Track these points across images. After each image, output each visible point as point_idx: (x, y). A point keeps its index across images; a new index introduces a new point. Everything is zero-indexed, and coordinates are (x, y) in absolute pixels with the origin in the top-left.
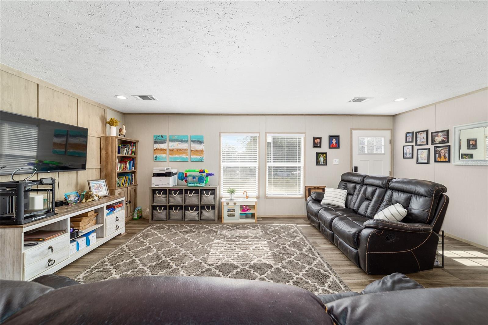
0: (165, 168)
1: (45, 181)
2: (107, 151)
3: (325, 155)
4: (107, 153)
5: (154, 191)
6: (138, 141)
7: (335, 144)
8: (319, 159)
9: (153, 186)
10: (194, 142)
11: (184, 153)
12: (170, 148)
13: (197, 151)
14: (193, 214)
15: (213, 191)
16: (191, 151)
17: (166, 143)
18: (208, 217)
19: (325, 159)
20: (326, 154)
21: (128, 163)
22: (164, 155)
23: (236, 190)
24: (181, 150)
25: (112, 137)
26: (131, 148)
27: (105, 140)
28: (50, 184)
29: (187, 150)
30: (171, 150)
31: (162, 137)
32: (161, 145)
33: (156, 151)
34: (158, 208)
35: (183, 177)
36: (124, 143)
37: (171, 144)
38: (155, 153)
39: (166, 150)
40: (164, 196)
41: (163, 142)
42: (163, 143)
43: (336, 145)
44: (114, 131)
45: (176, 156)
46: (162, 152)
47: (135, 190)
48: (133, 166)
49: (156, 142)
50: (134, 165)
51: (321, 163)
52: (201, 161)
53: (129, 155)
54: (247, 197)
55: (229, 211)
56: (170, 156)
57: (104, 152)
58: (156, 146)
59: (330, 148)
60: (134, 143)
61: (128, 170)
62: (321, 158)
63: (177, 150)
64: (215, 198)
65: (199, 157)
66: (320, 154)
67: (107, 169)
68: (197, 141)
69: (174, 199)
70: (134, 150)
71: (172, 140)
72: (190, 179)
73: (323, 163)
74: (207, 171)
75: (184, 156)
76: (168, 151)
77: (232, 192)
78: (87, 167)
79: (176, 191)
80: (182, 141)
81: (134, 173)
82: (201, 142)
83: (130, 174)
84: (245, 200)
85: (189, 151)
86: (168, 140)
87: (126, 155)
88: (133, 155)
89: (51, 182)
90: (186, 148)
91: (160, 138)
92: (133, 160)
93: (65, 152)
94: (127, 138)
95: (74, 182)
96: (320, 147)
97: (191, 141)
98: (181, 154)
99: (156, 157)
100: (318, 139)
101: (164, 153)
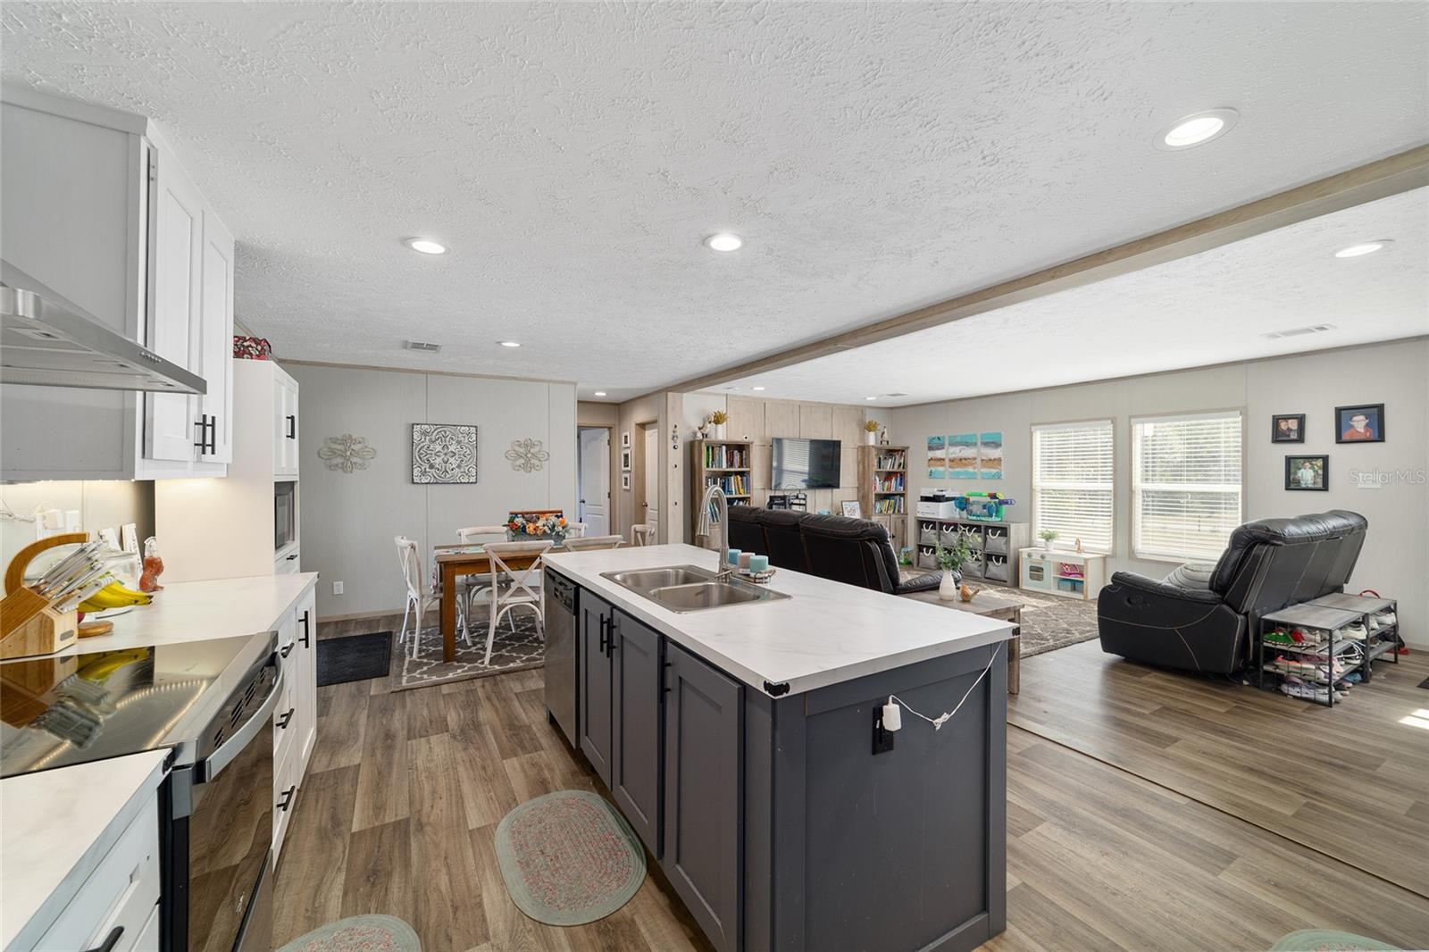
0: (936, 490)
1: (800, 496)
2: (863, 464)
3: (1320, 463)
4: (864, 468)
5: (922, 523)
6: (908, 448)
7: (1362, 430)
8: (1296, 473)
9: (919, 515)
10: (986, 444)
11: (972, 465)
12: (951, 456)
13: (990, 460)
14: (972, 565)
15: (1004, 531)
16: (982, 460)
17: (943, 448)
18: (995, 574)
19: (1320, 472)
20: (1325, 459)
21: (893, 480)
22: (941, 469)
23: (1061, 534)
24: (965, 459)
25: (869, 446)
26: (899, 460)
27: (864, 450)
28: (804, 499)
29: (975, 459)
30: (952, 461)
31: (939, 438)
32: (937, 452)
33: (932, 462)
34: (925, 549)
35: (963, 503)
36: (891, 453)
37: (952, 450)
38: (929, 466)
39: (943, 460)
40: (933, 531)
41: (941, 447)
42: (940, 449)
43: (1366, 431)
44: (872, 439)
45: (959, 469)
46: (939, 463)
47: (903, 521)
48: (901, 485)
49: (930, 448)
50: (903, 481)
51: (1303, 486)
52: (998, 476)
53: (896, 469)
54: (1079, 550)
55: (1032, 569)
56: (950, 470)
57: (861, 467)
58: (931, 454)
59: (1339, 440)
60: (902, 451)
61: (893, 490)
62: (1302, 470)
63: (961, 460)
64: (1007, 543)
65: (994, 471)
66: (1302, 461)
67: (864, 489)
68: (992, 443)
69: (946, 537)
70: (902, 461)
71: (953, 444)
72: (976, 509)
73: (1310, 486)
74: (1001, 496)
75: (970, 469)
76: (947, 461)
77: (1049, 537)
78: (841, 485)
79: (948, 525)
80: (967, 444)
81: (902, 495)
82: (997, 445)
83: (897, 497)
84: (1075, 554)
85: (979, 461)
86: (947, 444)
87: (891, 470)
88: (901, 469)
89: (803, 497)
90: (973, 456)
91: (936, 441)
92: (901, 476)
93: (832, 465)
94: (892, 445)
95: (830, 501)
96: (1301, 439)
97: (982, 443)
98: (966, 465)
99: (931, 472)
100: (1290, 421)
101: (942, 466)
